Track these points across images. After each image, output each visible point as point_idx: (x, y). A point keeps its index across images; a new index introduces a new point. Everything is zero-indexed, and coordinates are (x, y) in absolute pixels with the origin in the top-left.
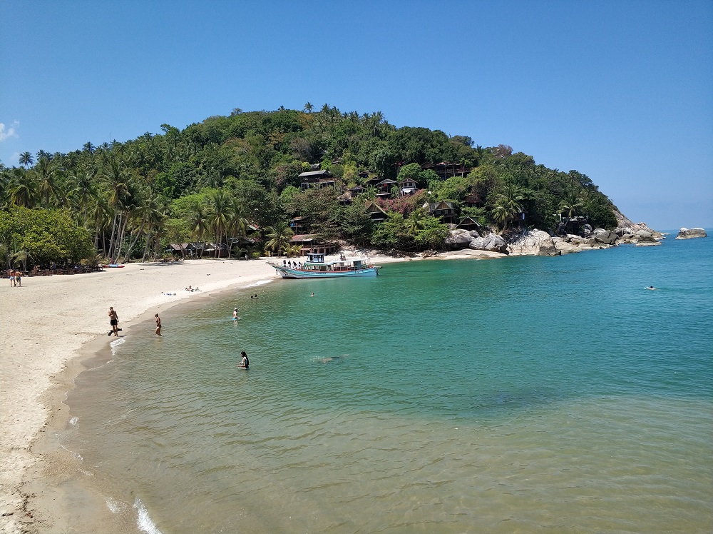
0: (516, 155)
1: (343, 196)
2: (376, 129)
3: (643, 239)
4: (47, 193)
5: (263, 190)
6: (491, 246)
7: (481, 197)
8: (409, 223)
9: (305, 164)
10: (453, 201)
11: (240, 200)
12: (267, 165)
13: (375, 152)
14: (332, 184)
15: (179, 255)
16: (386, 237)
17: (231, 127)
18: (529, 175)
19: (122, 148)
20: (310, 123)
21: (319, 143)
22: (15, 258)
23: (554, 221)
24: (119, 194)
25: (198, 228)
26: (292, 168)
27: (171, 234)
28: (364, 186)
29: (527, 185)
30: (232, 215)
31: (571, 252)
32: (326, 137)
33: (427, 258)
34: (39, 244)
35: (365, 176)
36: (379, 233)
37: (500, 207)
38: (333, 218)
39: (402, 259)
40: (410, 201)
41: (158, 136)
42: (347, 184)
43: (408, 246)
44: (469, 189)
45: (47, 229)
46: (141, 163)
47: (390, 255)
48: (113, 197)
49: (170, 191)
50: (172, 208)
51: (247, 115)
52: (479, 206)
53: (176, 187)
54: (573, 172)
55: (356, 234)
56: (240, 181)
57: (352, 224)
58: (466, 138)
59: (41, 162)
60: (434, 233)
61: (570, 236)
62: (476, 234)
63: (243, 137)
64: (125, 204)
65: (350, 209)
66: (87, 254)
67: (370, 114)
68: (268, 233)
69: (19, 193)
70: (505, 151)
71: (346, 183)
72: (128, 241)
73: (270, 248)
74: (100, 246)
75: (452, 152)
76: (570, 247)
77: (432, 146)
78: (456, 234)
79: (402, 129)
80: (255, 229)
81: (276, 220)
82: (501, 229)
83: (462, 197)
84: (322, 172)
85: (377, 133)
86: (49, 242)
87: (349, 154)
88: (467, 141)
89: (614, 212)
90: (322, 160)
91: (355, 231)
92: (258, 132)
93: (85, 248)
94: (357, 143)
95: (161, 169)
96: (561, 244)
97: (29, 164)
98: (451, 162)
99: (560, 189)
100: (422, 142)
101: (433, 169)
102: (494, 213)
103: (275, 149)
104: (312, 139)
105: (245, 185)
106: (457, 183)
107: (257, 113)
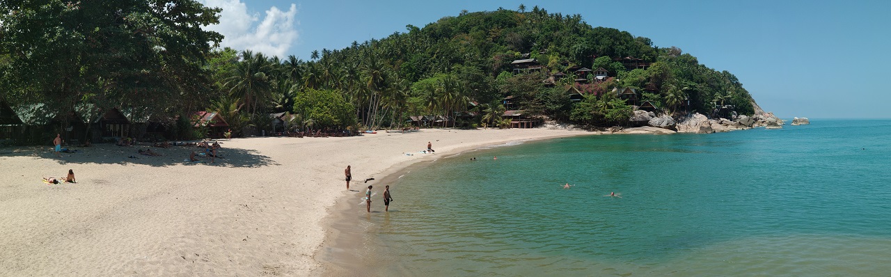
0: (684, 56)
1: (547, 80)
2: (576, 28)
3: (771, 124)
4: (327, 79)
5: (482, 74)
6: (664, 124)
7: (657, 85)
8: (601, 103)
9: (517, 54)
10: (635, 88)
11: (464, 82)
12: (487, 55)
13: (575, 46)
14: (539, 70)
15: (418, 125)
16: (582, 114)
17: (459, 25)
18: (694, 71)
19: (377, 44)
20: (523, 21)
21: (529, 37)
22: (306, 124)
23: (711, 108)
24: (375, 79)
25: (431, 104)
26: (506, 57)
27: (411, 109)
28: (565, 73)
29: (692, 80)
30: (457, 94)
31: (723, 131)
32: (535, 32)
33: (615, 133)
34: (321, 115)
35: (566, 64)
36: (577, 111)
37: (671, 95)
38: (539, 98)
39: (594, 133)
40: (603, 86)
41: (404, 34)
42: (551, 71)
43: (599, 122)
44: (649, 79)
45: (326, 104)
46: (392, 55)
47: (585, 129)
48: (370, 81)
49: (411, 76)
50: (412, 89)
51: (472, 15)
52: (656, 93)
53: (416, 73)
54: (725, 72)
55: (557, 110)
56: (464, 68)
57: (555, 103)
58: (647, 39)
59: (325, 57)
60: (621, 112)
61: (722, 119)
62: (654, 115)
63: (468, 33)
64: (378, 87)
65: (553, 90)
66: (352, 123)
67: (572, 16)
68: (485, 108)
69: (310, 79)
70: (676, 52)
71: (551, 69)
72: (380, 114)
73: (485, 121)
74: (360, 117)
75: (635, 49)
76: (721, 128)
77: (621, 44)
78: (638, 114)
79: (597, 29)
80: (474, 105)
81: (492, 98)
82: (671, 112)
83: (643, 84)
84: (531, 60)
85: (577, 31)
86: (327, 113)
87: (553, 47)
88: (647, 42)
89: (753, 103)
90: (531, 51)
91: (556, 110)
92: (480, 28)
93: (350, 118)
94: (561, 38)
95: (405, 60)
96: (715, 125)
97: (317, 59)
98: (635, 57)
99: (716, 84)
100: (612, 40)
101: (621, 62)
102: (667, 99)
103: (493, 41)
104: (525, 33)
105: (469, 70)
106: (639, 74)
107: (480, 13)
